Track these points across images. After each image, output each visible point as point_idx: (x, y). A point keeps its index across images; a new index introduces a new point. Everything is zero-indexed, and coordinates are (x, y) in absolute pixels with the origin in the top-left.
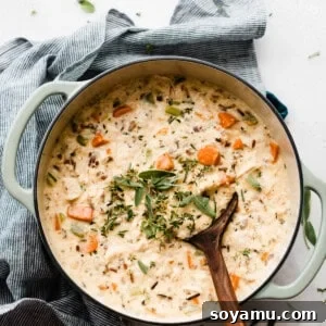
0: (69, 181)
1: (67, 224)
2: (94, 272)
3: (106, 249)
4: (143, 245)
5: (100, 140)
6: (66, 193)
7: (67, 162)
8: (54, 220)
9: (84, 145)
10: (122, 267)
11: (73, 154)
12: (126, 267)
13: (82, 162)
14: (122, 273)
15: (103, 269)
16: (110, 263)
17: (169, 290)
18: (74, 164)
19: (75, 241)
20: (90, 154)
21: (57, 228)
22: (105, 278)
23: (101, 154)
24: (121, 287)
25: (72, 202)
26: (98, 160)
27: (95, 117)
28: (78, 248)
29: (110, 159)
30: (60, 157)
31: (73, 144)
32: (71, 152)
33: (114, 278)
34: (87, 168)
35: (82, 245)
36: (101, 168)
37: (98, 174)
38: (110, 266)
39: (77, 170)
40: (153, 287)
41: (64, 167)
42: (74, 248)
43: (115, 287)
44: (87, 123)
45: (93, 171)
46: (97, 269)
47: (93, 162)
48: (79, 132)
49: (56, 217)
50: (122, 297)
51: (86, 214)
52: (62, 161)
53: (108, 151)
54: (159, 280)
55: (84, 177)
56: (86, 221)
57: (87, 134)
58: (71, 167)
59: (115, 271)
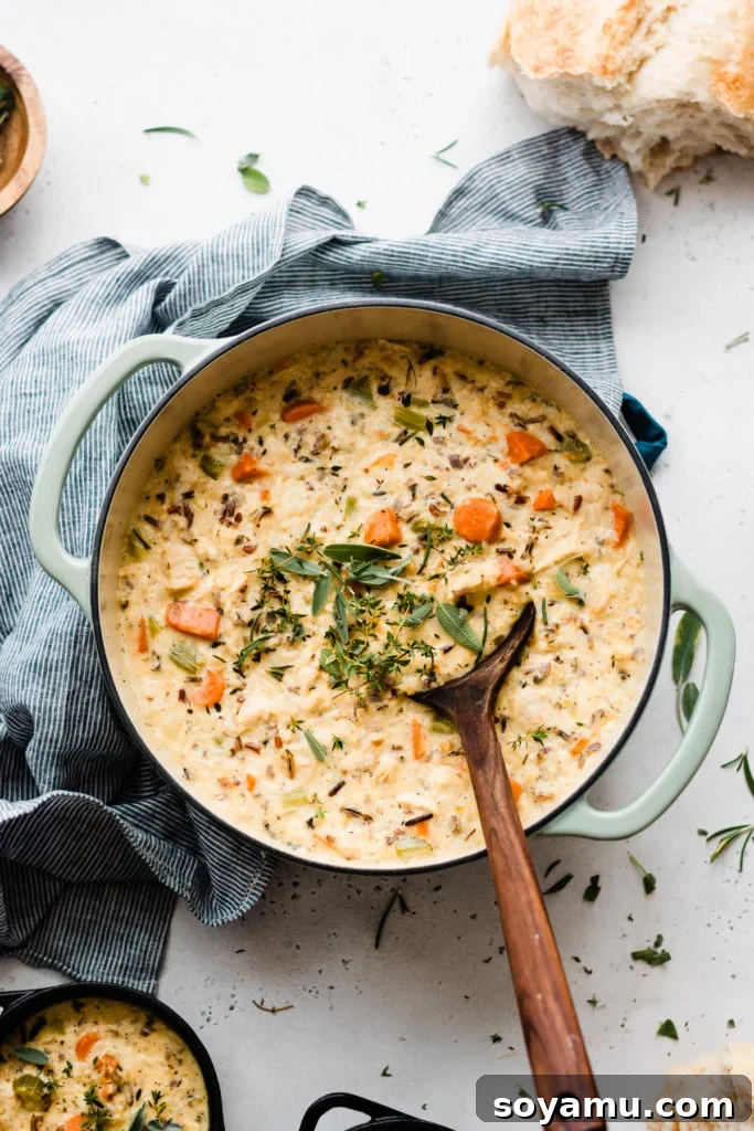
0: (176, 550)
1: (164, 642)
2: (213, 749)
3: (241, 701)
4: (320, 701)
5: (248, 468)
6: (168, 577)
7: (174, 510)
8: (136, 633)
9: (214, 476)
10: (272, 743)
11: (189, 495)
12: (279, 743)
13: (206, 511)
14: (271, 756)
15: (230, 743)
16: (247, 731)
17: (368, 800)
18: (189, 515)
19: (178, 679)
20: (225, 497)
21: (143, 648)
22: (234, 763)
23: (250, 498)
24: (264, 785)
25: (177, 595)
26: (241, 510)
27: (242, 418)
28: (182, 696)
29: (267, 512)
30: (161, 498)
31: (190, 472)
32: (186, 489)
33: (254, 765)
34: (217, 526)
35: (192, 690)
36: (246, 528)
37: (238, 541)
38: (245, 740)
39: (196, 530)
40: (334, 792)
41: (167, 521)
42: (176, 695)
43: (252, 783)
44: (224, 431)
45: (230, 534)
46: (219, 742)
47: (230, 514)
48: (208, 448)
49: (142, 624)
50: (265, 807)
51: (205, 625)
52: (166, 506)
53: (265, 495)
54: (348, 779)
55: (206, 546)
56: (204, 637)
57: (223, 454)
58: (182, 521)
59: (257, 751)
